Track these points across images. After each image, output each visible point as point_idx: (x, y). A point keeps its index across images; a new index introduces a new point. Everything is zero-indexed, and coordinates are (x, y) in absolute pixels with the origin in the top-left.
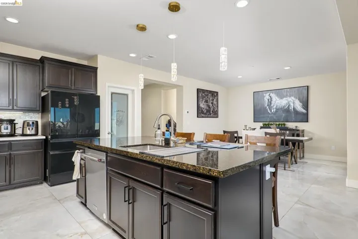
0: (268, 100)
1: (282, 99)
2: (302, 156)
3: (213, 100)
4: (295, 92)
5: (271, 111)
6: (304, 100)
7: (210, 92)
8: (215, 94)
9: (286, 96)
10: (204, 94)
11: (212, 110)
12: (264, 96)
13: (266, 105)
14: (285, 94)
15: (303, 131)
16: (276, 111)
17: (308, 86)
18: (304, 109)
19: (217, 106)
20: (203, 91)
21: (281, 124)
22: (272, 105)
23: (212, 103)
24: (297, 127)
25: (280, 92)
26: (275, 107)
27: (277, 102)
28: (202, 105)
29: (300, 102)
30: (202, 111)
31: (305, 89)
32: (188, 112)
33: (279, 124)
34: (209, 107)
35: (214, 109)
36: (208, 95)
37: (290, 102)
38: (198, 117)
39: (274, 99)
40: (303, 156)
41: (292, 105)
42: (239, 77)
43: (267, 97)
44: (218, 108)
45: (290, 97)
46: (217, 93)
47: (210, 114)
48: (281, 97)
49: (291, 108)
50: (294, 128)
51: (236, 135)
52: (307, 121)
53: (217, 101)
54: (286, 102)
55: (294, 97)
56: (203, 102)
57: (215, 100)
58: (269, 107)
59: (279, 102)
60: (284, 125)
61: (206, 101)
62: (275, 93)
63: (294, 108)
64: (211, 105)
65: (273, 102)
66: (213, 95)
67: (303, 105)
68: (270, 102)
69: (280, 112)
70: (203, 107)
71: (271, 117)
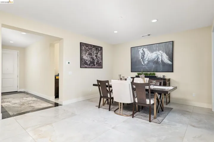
0: (142, 54)
1: (152, 53)
2: (168, 101)
3: (97, 53)
4: (162, 46)
5: (144, 63)
6: (170, 53)
7: (94, 46)
8: (99, 49)
9: (156, 50)
10: (87, 48)
11: (96, 62)
12: (139, 51)
13: (140, 58)
14: (155, 48)
15: (169, 80)
16: (148, 63)
17: (173, 41)
18: (170, 61)
19: (101, 58)
20: (87, 45)
21: (152, 74)
22: (145, 58)
23: (96, 56)
24: (164, 76)
25: (151, 47)
26: (147, 59)
27: (149, 55)
28: (86, 57)
29: (167, 55)
30: (85, 62)
31: (171, 44)
32: (69, 63)
33: (150, 74)
34: (93, 59)
35: (98, 61)
36: (91, 49)
37: (159, 55)
38: (81, 67)
39: (146, 53)
40: (170, 101)
41: (160, 57)
42: (115, 32)
43: (141, 51)
44: (102, 60)
45: (159, 50)
46: (101, 48)
47: (94, 65)
48: (152, 51)
49: (160, 60)
50: (162, 77)
51: (107, 84)
52: (172, 71)
53: (102, 54)
54: (156, 55)
55: (162, 51)
56: (87, 54)
57: (99, 54)
58: (142, 60)
59: (150, 56)
60: (154, 74)
61: (90, 54)
62: (147, 48)
63: (162, 61)
64: (95, 58)
65: (145, 56)
66: (97, 49)
67: (169, 57)
68: (144, 56)
69: (151, 64)
70: (86, 58)
71: (144, 68)
